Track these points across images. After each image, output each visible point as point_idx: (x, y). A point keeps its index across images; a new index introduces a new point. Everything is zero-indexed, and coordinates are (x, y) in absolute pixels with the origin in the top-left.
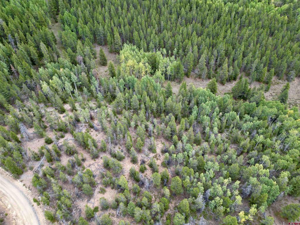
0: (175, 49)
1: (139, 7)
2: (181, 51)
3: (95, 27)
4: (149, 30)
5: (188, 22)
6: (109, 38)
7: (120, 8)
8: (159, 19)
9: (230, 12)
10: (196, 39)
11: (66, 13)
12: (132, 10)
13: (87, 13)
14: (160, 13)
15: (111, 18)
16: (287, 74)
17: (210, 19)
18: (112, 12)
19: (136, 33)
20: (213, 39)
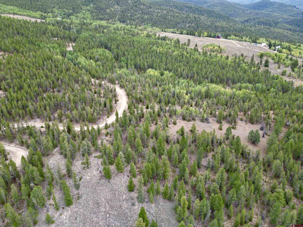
0: (173, 70)
1: (157, 56)
2: (175, 71)
3: (136, 62)
4: (161, 64)
6: (142, 66)
7: (148, 57)
8: (167, 60)
9: (203, 60)
10: (183, 67)
11: (123, 58)
12: (154, 57)
13: (133, 57)
14: (167, 58)
15: (143, 60)
16: (227, 83)
17: (191, 62)
18: (144, 58)
19: (155, 65)
20: (192, 68)
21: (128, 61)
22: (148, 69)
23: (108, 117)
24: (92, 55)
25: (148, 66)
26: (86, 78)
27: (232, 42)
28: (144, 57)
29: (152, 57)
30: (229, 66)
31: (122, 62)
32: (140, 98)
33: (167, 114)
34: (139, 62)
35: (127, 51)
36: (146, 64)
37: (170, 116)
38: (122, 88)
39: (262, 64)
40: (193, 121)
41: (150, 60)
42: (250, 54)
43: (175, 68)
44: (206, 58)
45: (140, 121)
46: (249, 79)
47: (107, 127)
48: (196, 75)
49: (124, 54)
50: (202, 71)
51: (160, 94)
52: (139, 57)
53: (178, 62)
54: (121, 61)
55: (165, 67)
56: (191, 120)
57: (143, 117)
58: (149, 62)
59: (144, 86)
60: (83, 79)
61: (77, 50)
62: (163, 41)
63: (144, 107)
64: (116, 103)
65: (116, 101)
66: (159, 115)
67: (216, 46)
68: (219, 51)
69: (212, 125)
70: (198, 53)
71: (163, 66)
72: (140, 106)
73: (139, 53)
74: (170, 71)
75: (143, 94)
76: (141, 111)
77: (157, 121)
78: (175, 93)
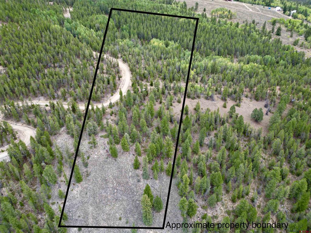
0: (179, 41)
1: (162, 24)
2: (181, 41)
3: (139, 31)
4: (166, 33)
5: (187, 30)
6: (146, 35)
7: (152, 24)
8: (172, 29)
9: (211, 28)
11: (125, 26)
12: (158, 25)
13: (135, 25)
14: (172, 26)
15: (147, 28)
16: (235, 54)
18: (148, 26)
19: (159, 34)
20: (199, 38)
21: (130, 29)
22: (152, 39)
23: (112, 95)
24: (91, 23)
25: (152, 35)
26: (87, 52)
27: (244, 6)
28: (148, 24)
29: (156, 25)
30: (238, 35)
31: (125, 31)
32: (144, 74)
33: (172, 92)
34: (142, 31)
35: (129, 17)
36: (150, 33)
37: (175, 94)
38: (125, 62)
39: (274, 32)
40: (197, 99)
41: (154, 28)
42: (262, 20)
43: (180, 38)
44: (215, 26)
45: (145, 99)
46: (258, 49)
47: (111, 106)
48: (202, 46)
49: (126, 21)
50: (210, 41)
51: (164, 69)
52: (143, 24)
53: (185, 30)
54: (123, 30)
55: (170, 36)
56: (196, 98)
57: (147, 95)
58: (153, 31)
59: (148, 60)
60: (84, 53)
61: (76, 16)
62: (169, 6)
63: (149, 84)
64: (119, 80)
65: (120, 77)
66: (163, 93)
67: (226, 11)
68: (229, 17)
69: (216, 102)
70: (206, 19)
71: (168, 35)
72: (144, 83)
73: (142, 20)
74: (175, 41)
75: (148, 69)
76: (145, 89)
77: (161, 100)
78: (181, 67)
